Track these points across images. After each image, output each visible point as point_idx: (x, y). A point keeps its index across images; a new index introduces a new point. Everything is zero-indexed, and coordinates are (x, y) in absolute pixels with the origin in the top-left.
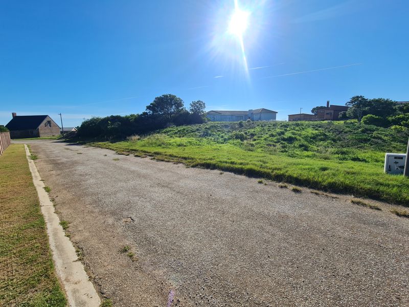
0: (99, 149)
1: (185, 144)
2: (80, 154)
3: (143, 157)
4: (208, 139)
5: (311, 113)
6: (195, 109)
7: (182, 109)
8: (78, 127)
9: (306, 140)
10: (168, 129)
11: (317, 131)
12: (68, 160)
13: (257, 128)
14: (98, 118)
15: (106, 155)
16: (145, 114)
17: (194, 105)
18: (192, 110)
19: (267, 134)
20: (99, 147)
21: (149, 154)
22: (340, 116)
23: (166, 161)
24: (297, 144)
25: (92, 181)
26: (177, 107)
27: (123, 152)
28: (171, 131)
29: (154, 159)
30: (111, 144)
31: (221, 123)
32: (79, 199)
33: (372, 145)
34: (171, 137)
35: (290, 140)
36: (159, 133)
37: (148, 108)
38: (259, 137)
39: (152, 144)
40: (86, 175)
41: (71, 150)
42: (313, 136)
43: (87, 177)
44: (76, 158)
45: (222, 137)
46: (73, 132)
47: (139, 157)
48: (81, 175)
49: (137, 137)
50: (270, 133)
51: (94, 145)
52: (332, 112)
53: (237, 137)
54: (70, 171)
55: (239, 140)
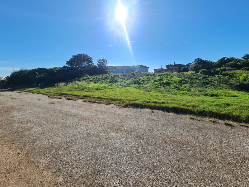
0: (30, 94)
1: (101, 88)
2: (14, 99)
3: (75, 100)
4: (116, 84)
5: (165, 68)
6: (101, 64)
7: (92, 64)
8: (8, 76)
9: (176, 84)
10: (85, 78)
11: (180, 78)
12: (2, 106)
13: (144, 76)
14: (26, 70)
15: (40, 100)
16: (65, 67)
17: (100, 61)
18: (99, 65)
19: (152, 80)
20: (30, 92)
21: (79, 97)
22: (182, 70)
23: (98, 103)
24: (172, 86)
25: (36, 129)
26: (88, 63)
27: (55, 96)
28: (87, 79)
29: (86, 101)
30: (40, 90)
31: (120, 74)
32: (29, 161)
33: (212, 86)
34: (89, 83)
35: (168, 84)
36: (78, 80)
37: (68, 62)
38: (148, 82)
39: (76, 89)
40: (27, 122)
41: (4, 96)
42: (179, 81)
43: (29, 125)
44: (11, 103)
45: (125, 83)
46: (3, 80)
47: (71, 99)
48: (21, 123)
49: (63, 84)
50: (154, 80)
51: (25, 91)
52: (177, 67)
53: (135, 83)
54: (7, 119)
55: (137, 85)
